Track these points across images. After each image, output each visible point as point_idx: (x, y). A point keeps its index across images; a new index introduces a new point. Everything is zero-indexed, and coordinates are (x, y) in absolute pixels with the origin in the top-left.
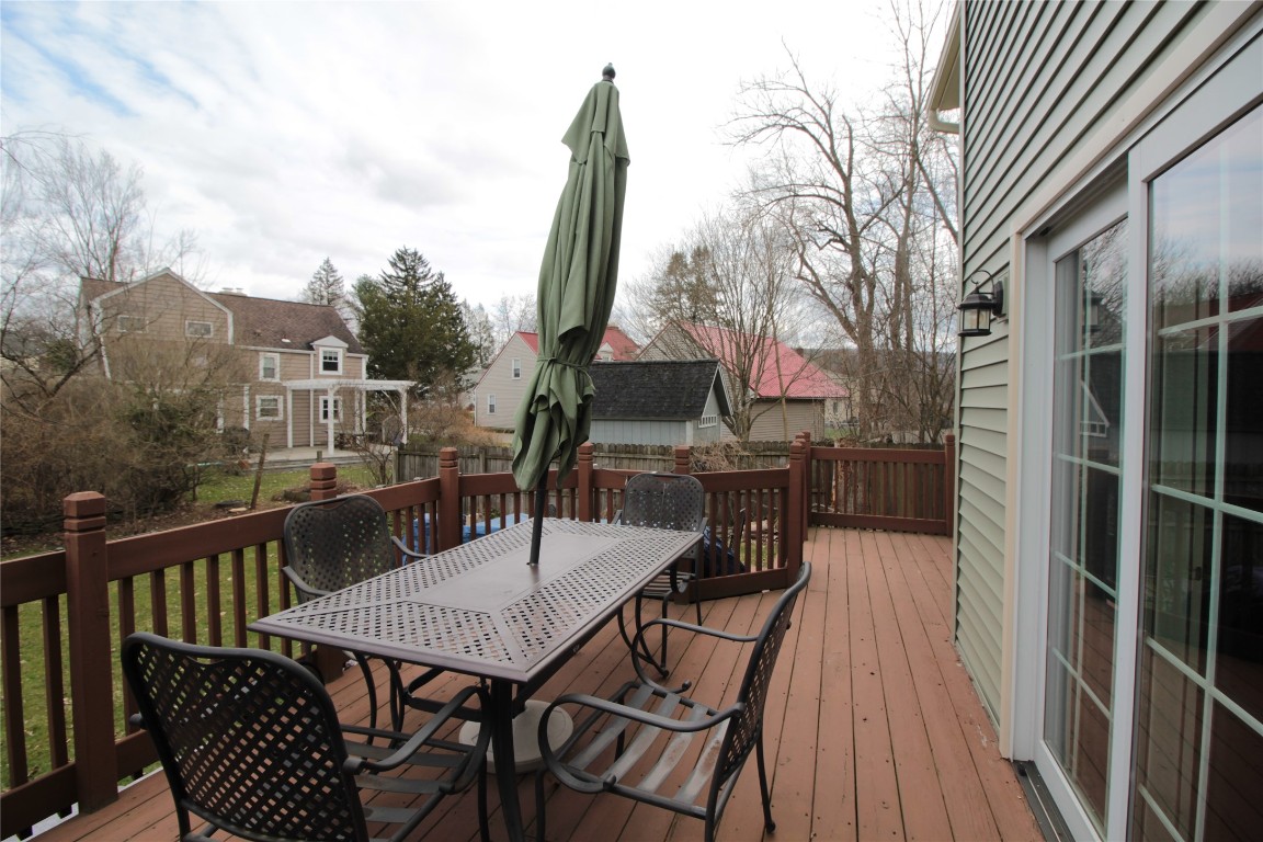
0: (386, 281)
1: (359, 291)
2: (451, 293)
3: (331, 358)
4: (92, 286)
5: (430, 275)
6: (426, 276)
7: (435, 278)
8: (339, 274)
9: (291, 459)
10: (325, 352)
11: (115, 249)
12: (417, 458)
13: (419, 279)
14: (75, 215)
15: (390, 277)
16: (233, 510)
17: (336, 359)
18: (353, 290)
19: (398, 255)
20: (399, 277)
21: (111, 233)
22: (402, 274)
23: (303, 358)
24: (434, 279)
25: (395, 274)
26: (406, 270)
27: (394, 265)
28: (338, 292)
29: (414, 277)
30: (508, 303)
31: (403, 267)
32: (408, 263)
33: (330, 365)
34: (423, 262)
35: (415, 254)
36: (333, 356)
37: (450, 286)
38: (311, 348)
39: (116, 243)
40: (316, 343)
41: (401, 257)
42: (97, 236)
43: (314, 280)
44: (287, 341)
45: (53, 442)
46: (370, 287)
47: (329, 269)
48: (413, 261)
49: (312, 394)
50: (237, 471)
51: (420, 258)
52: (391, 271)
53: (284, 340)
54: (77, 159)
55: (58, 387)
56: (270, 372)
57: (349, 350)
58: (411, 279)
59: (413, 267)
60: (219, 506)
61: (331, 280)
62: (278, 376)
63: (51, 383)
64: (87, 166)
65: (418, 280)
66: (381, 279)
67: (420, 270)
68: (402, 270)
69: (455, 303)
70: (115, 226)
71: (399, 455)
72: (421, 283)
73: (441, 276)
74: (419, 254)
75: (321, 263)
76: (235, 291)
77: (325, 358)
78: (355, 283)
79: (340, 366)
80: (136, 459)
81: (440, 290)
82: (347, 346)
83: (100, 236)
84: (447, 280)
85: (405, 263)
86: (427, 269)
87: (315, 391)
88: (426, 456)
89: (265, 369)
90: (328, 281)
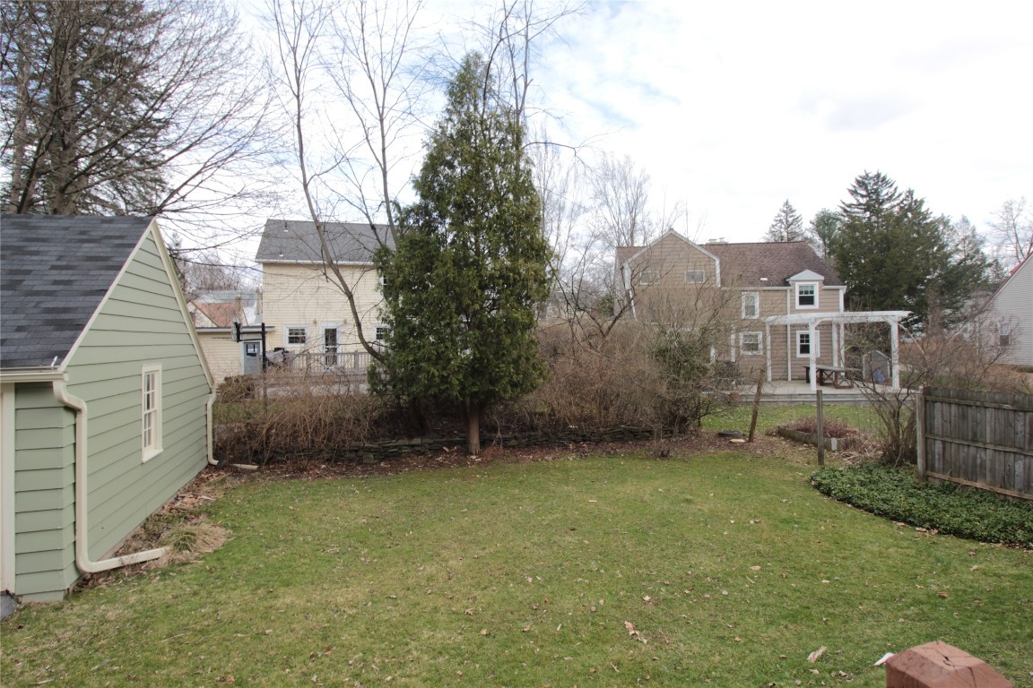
0: (845, 211)
1: (817, 226)
2: (923, 209)
3: (806, 293)
4: (624, 252)
5: (896, 195)
6: (891, 197)
7: (903, 196)
8: (797, 214)
9: (776, 393)
10: (800, 287)
11: (633, 225)
12: (954, 408)
13: (883, 201)
14: (610, 204)
15: (849, 206)
16: (733, 440)
17: (812, 292)
18: (811, 226)
19: (858, 182)
20: (860, 204)
21: (631, 213)
22: (863, 201)
23: (780, 294)
24: (901, 198)
25: (855, 202)
26: (868, 195)
27: (854, 193)
28: (797, 230)
29: (877, 200)
30: (1015, 206)
31: (864, 193)
32: (870, 188)
33: (807, 300)
34: (887, 183)
35: (878, 176)
36: (809, 290)
37: (922, 202)
38: (786, 284)
39: (634, 219)
40: (792, 278)
41: (861, 183)
42: (623, 217)
43: (775, 223)
44: (765, 279)
45: (609, 372)
46: (828, 220)
47: (788, 210)
48: (875, 184)
49: (789, 328)
50: (730, 402)
51: (884, 179)
52: (852, 200)
53: (762, 279)
54: (611, 164)
55: (609, 328)
56: (750, 310)
57: (825, 283)
58: (873, 205)
59: (876, 190)
60: (721, 435)
61: (790, 220)
62: (757, 312)
63: (605, 326)
64: (616, 167)
65: (881, 204)
66: (840, 210)
67: (885, 192)
68: (862, 196)
69: (928, 221)
70: (633, 208)
71: (926, 401)
72: (886, 206)
73: (910, 193)
74: (882, 176)
75: (781, 206)
76: (718, 241)
77: (801, 293)
78: (813, 218)
79: (816, 300)
80: (663, 389)
81: (910, 209)
82: (822, 278)
83: (626, 217)
84: (916, 196)
85: (866, 189)
86: (892, 190)
87: (793, 326)
88: (968, 406)
89: (746, 307)
90: (787, 221)
